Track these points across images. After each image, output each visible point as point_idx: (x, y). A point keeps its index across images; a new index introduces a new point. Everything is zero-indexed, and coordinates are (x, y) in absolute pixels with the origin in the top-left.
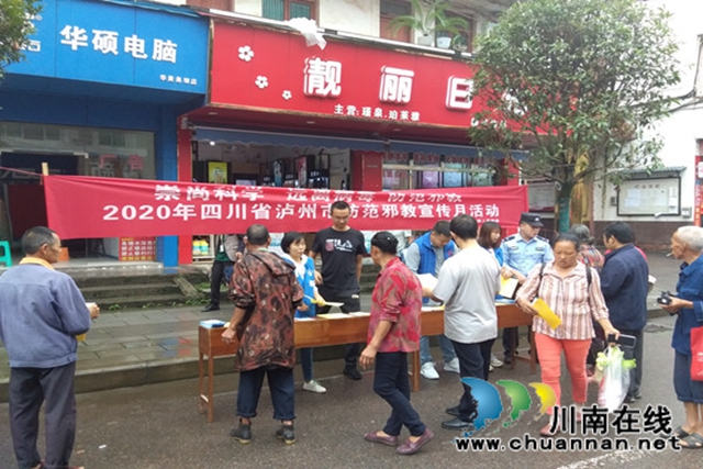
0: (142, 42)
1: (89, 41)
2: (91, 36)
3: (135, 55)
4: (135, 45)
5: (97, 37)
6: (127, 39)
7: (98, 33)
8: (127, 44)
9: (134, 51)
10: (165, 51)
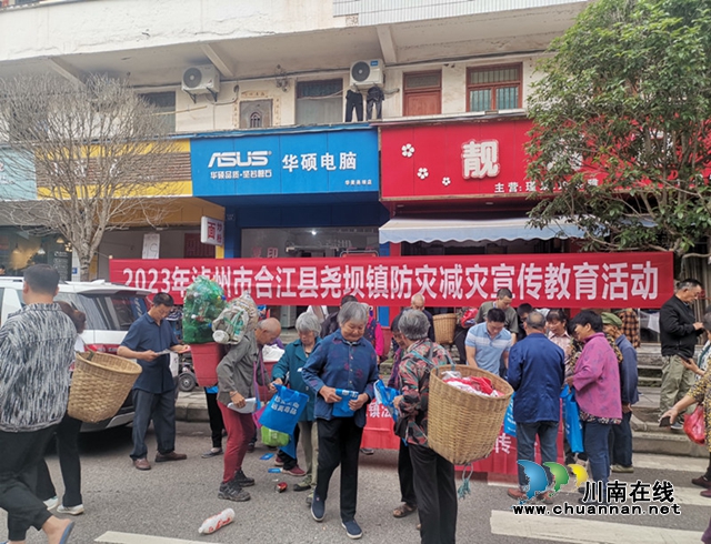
0: (332, 157)
1: (299, 164)
2: (300, 159)
3: (328, 168)
4: (328, 161)
5: (304, 160)
6: (323, 157)
7: (304, 156)
8: (323, 161)
9: (327, 165)
10: (348, 161)
